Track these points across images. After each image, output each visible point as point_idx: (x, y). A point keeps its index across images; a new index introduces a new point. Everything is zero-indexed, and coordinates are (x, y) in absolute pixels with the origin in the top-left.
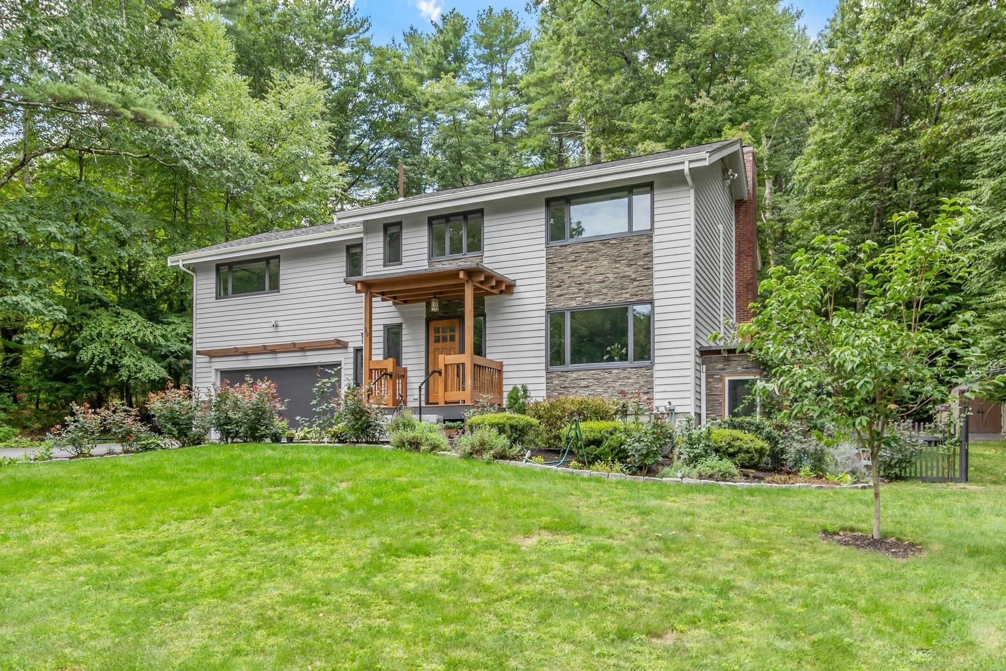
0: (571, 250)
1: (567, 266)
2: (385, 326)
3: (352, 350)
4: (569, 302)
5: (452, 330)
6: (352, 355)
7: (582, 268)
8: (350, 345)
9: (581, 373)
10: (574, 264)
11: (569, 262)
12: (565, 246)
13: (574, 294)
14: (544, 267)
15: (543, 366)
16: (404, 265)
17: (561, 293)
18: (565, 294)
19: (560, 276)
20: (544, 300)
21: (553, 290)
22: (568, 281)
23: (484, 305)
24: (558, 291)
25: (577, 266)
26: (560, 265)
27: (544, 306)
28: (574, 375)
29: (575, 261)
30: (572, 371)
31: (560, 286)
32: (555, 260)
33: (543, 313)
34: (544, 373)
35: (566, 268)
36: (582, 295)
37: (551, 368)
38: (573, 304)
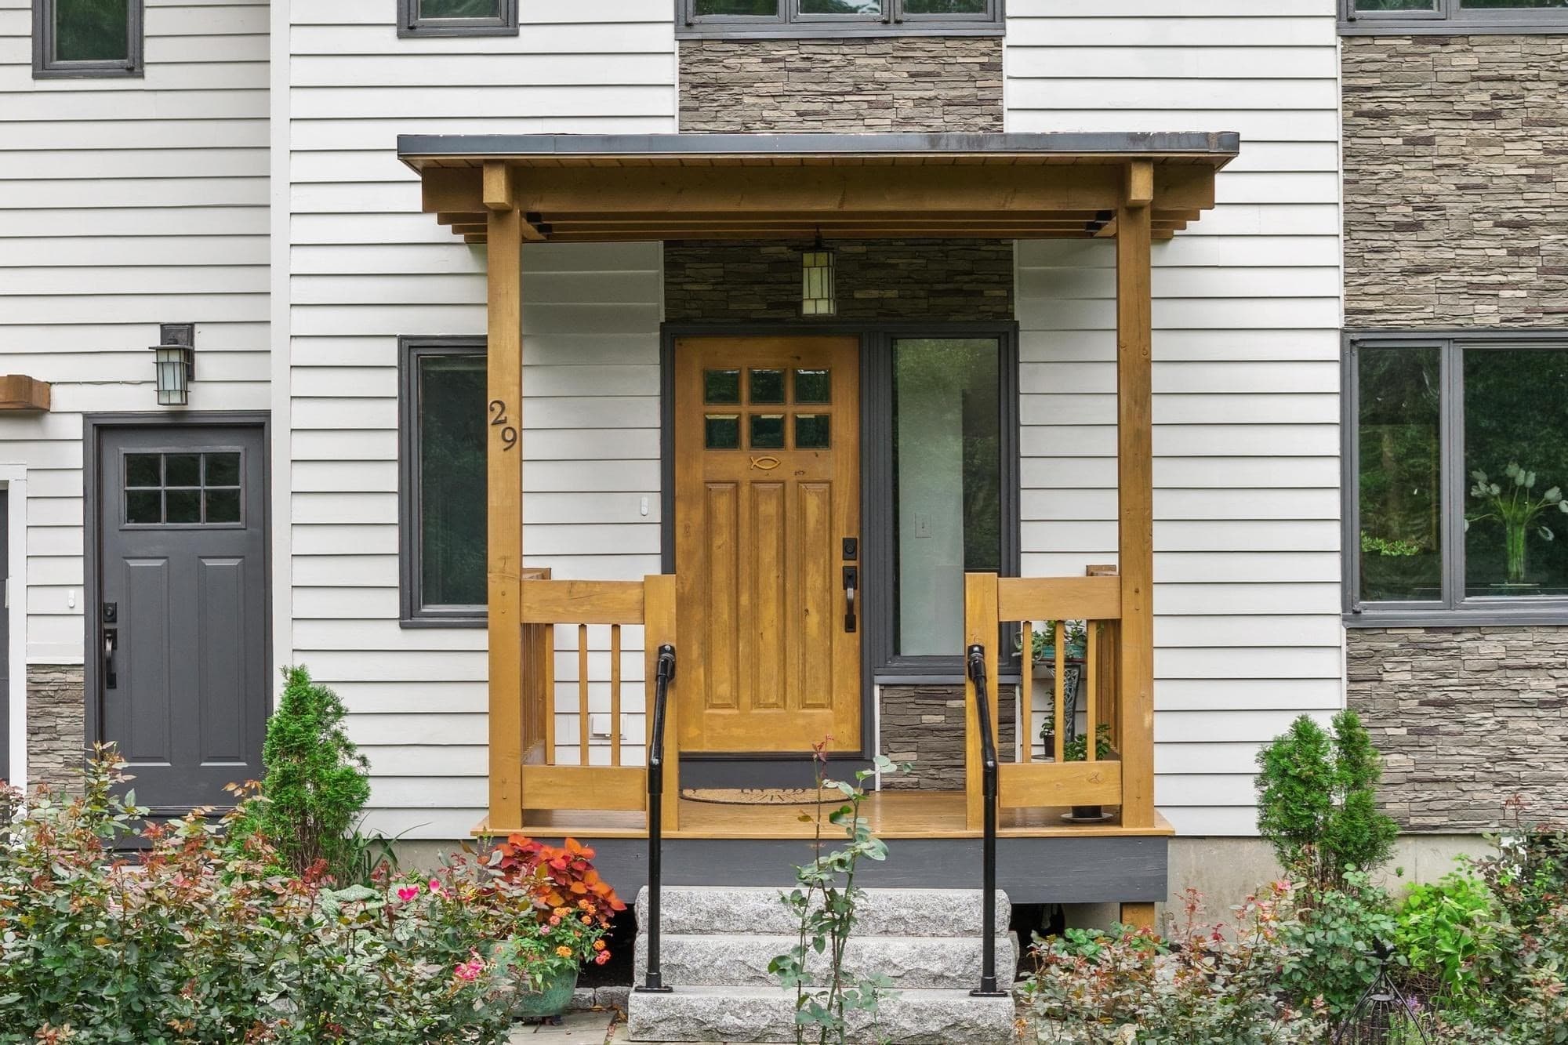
0: (1471, 61)
1: (1450, 138)
2: (409, 345)
3: (75, 428)
4: (1465, 306)
5: (815, 390)
6: (75, 455)
7: (1531, 150)
8: (61, 398)
9: (1523, 639)
10: (1486, 129)
11: (1461, 116)
12: (1443, 40)
13: (1488, 269)
14: (1331, 126)
15: (1332, 599)
16: (528, 39)
17: (1419, 257)
18: (1442, 268)
19: (1417, 178)
20: (1333, 283)
21: (1381, 240)
22: (1458, 207)
23: (1007, 282)
24: (1408, 251)
25: (1501, 140)
26: (1412, 128)
27: (1333, 315)
28: (1492, 647)
29: (1494, 115)
30: (1480, 629)
31: (1416, 226)
32: (1391, 101)
33: (1331, 346)
34: (1334, 632)
35: (1444, 145)
36: (1529, 275)
37: (1375, 610)
38: (1487, 314)
